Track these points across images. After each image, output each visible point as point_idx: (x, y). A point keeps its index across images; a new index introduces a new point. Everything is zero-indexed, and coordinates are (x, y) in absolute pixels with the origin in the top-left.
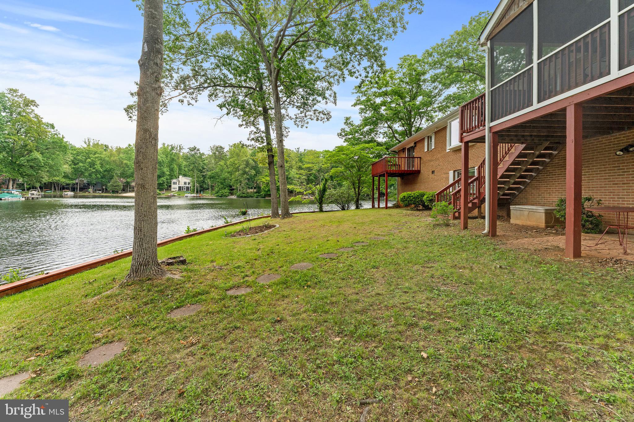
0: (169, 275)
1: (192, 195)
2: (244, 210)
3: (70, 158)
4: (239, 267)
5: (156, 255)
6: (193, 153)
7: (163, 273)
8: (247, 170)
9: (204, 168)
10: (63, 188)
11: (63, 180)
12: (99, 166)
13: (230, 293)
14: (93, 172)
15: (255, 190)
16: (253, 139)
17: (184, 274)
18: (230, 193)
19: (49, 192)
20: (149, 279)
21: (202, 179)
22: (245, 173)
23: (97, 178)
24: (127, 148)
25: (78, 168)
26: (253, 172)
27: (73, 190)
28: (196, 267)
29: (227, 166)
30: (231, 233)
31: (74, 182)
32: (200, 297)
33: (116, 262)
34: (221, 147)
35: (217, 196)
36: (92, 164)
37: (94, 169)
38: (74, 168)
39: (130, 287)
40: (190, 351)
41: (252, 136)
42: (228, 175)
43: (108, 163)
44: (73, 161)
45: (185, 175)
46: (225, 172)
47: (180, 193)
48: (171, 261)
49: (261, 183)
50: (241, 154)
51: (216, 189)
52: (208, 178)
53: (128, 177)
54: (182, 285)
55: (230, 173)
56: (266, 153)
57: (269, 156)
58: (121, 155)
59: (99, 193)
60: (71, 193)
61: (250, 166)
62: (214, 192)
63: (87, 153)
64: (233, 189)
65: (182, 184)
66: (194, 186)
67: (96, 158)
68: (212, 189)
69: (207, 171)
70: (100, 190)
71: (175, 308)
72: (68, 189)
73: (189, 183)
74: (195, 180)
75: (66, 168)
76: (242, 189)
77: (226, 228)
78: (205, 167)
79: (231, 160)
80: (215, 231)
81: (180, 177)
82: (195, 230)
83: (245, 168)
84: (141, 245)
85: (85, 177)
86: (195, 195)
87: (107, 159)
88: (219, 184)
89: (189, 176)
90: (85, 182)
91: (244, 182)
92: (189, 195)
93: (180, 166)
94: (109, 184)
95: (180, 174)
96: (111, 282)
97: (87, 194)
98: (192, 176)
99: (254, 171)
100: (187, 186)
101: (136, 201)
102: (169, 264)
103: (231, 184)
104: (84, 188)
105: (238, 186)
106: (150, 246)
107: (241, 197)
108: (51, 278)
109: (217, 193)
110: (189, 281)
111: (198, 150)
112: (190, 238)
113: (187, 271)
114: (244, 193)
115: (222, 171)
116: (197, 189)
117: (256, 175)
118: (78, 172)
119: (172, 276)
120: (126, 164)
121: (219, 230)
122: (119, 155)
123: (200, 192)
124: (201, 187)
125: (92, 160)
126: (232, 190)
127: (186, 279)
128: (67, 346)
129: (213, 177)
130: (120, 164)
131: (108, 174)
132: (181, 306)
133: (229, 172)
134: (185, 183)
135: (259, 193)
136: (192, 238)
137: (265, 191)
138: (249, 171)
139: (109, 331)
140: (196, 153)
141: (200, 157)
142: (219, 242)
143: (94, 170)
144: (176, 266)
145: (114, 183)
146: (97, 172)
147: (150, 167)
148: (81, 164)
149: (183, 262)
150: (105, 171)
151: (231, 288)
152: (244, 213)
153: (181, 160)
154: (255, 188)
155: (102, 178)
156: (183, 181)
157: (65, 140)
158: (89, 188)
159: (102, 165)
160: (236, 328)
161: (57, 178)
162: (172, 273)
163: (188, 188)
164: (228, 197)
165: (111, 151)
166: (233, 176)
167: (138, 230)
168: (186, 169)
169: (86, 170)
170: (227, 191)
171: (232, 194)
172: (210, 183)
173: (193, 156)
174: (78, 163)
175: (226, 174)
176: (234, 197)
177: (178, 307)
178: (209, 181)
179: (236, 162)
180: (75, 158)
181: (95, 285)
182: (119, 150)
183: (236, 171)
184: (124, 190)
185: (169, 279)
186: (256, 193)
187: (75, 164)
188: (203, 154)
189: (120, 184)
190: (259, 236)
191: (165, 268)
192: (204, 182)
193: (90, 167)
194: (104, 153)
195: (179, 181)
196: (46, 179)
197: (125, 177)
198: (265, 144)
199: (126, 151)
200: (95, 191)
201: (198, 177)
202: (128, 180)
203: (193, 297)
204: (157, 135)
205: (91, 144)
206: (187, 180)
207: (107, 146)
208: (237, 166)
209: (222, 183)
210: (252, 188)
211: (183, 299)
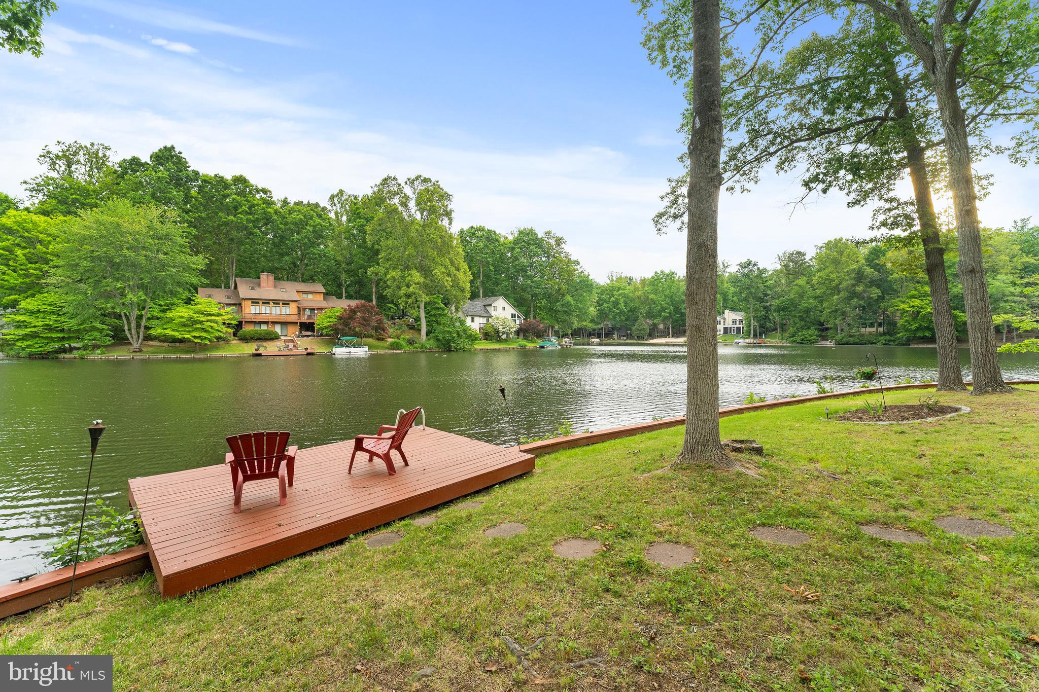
0: (738, 468)
1: (747, 341)
2: (867, 370)
3: (595, 298)
4: (877, 484)
5: (718, 433)
6: (746, 270)
7: (729, 463)
8: (860, 289)
9: (766, 295)
10: (590, 335)
11: (590, 325)
12: (623, 304)
13: (870, 531)
14: (617, 314)
15: (881, 329)
16: (884, 224)
17: (764, 471)
18: (820, 336)
19: (579, 340)
20: (710, 467)
21: (763, 313)
22: (854, 295)
23: (622, 320)
24: (653, 277)
25: (602, 310)
26: (875, 292)
27: (599, 336)
28: (783, 465)
29: (812, 286)
30: (836, 412)
31: (599, 326)
32: (802, 519)
33: (656, 432)
34: (799, 253)
35: (793, 342)
36: (616, 304)
37: (618, 309)
38: (599, 310)
39: (684, 472)
40: (806, 612)
41: (882, 218)
43: (633, 300)
44: (598, 302)
45: (733, 309)
46: (809, 298)
47: (726, 338)
48: (738, 445)
49: (898, 314)
50: (844, 259)
51: (791, 330)
52: (775, 311)
53: (654, 317)
54: (764, 490)
55: (820, 299)
56: (920, 249)
57: (928, 253)
58: (646, 288)
59: (624, 340)
60: (596, 340)
61: (867, 281)
62: (786, 335)
63: (610, 290)
64: (827, 329)
65: (729, 324)
66: (750, 326)
67: (619, 295)
68: (783, 330)
69: (773, 298)
70: (624, 336)
71: (759, 525)
72: (594, 335)
73: (740, 322)
74: (751, 315)
75: (593, 311)
76: (846, 328)
77: (822, 402)
78: (769, 292)
79: (821, 273)
80: (801, 405)
81: (726, 312)
82: (762, 400)
83: (854, 285)
84: (697, 415)
85: (610, 320)
86: (752, 341)
87: (631, 295)
88: (797, 320)
89: (740, 310)
90: (610, 326)
91: (852, 314)
92: (741, 341)
93: (725, 296)
94: (634, 328)
95: (725, 307)
96: (658, 458)
97: (611, 341)
98: (746, 310)
99: (878, 291)
100: (738, 326)
101: (689, 349)
102: (736, 450)
103: (822, 319)
104: (609, 334)
105: (837, 322)
106: (709, 417)
107: (847, 343)
108: (595, 438)
109: (793, 336)
110: (775, 485)
111: (755, 265)
112: (756, 413)
113: (768, 468)
114: (851, 336)
115: (801, 296)
116: (755, 331)
117: (881, 298)
118: (602, 315)
119: (742, 470)
120: (651, 299)
121: (808, 404)
122: (643, 288)
123: (761, 335)
124: (761, 326)
125: (616, 299)
126: (823, 331)
127: (769, 481)
128: (628, 526)
129: (784, 309)
130: (646, 301)
131: (632, 315)
132: (770, 526)
133: (815, 298)
134: (734, 322)
135: (891, 335)
136: (759, 413)
137: (907, 330)
138: (864, 291)
139: (671, 526)
140: (751, 271)
141: (760, 276)
142: (815, 426)
143: (618, 311)
144: (746, 456)
145: (639, 326)
146: (622, 312)
147: (708, 300)
148: (605, 305)
149: (759, 451)
150: (629, 311)
151: (868, 523)
152: (869, 377)
153: (726, 285)
154: (880, 325)
155: (626, 320)
156: (730, 318)
157: (590, 278)
158: (613, 334)
159: (625, 303)
160: (900, 609)
161: (585, 323)
162: (743, 466)
163: (738, 329)
164: (816, 345)
165: (636, 284)
166: (826, 304)
167: (693, 392)
168: (735, 299)
169: (610, 311)
170: (813, 332)
171: (824, 338)
172: (777, 319)
173: (747, 275)
174: (602, 304)
175: (812, 301)
176: (827, 344)
177: (763, 525)
178: (775, 317)
179: (833, 276)
180: (600, 299)
181: (642, 457)
182: (644, 281)
183: (832, 294)
184: (651, 336)
185: (739, 475)
186: (884, 334)
187: (600, 305)
188: (765, 270)
189: (646, 326)
190: (912, 428)
191: (732, 455)
192: (766, 318)
193: (614, 307)
194: (628, 288)
195: (725, 319)
196: (576, 325)
197: (652, 317)
198: (917, 227)
199: (651, 282)
200: (619, 338)
201: (756, 310)
202: (655, 321)
203: (789, 516)
204: (715, 250)
205: (615, 279)
206: (737, 316)
207: (631, 279)
208: (833, 284)
209: (802, 319)
210: (872, 325)
211: (771, 513)
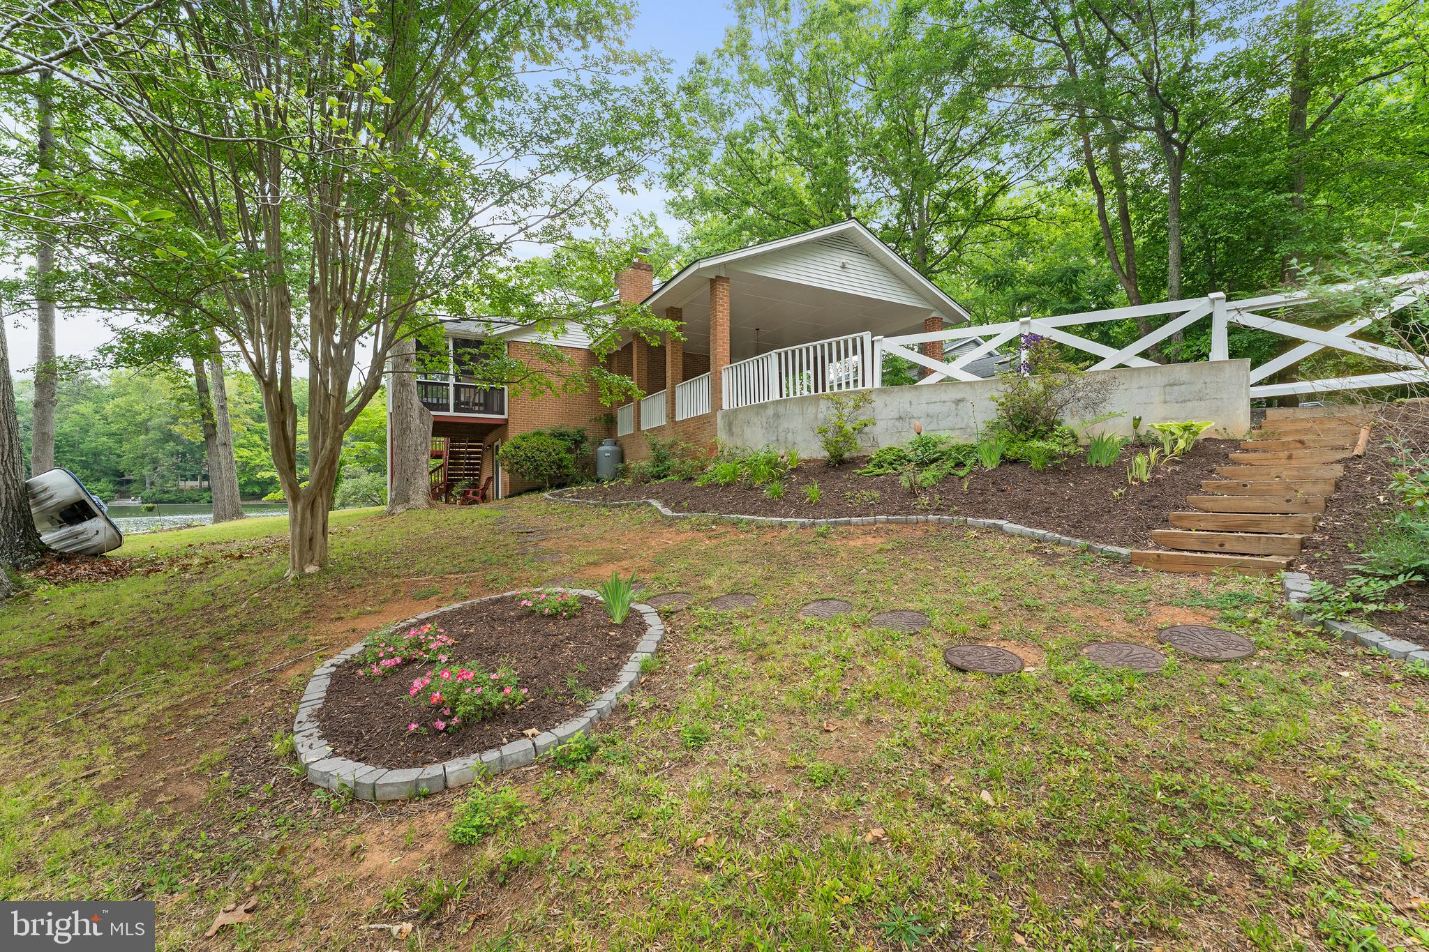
42: (111, 443)
